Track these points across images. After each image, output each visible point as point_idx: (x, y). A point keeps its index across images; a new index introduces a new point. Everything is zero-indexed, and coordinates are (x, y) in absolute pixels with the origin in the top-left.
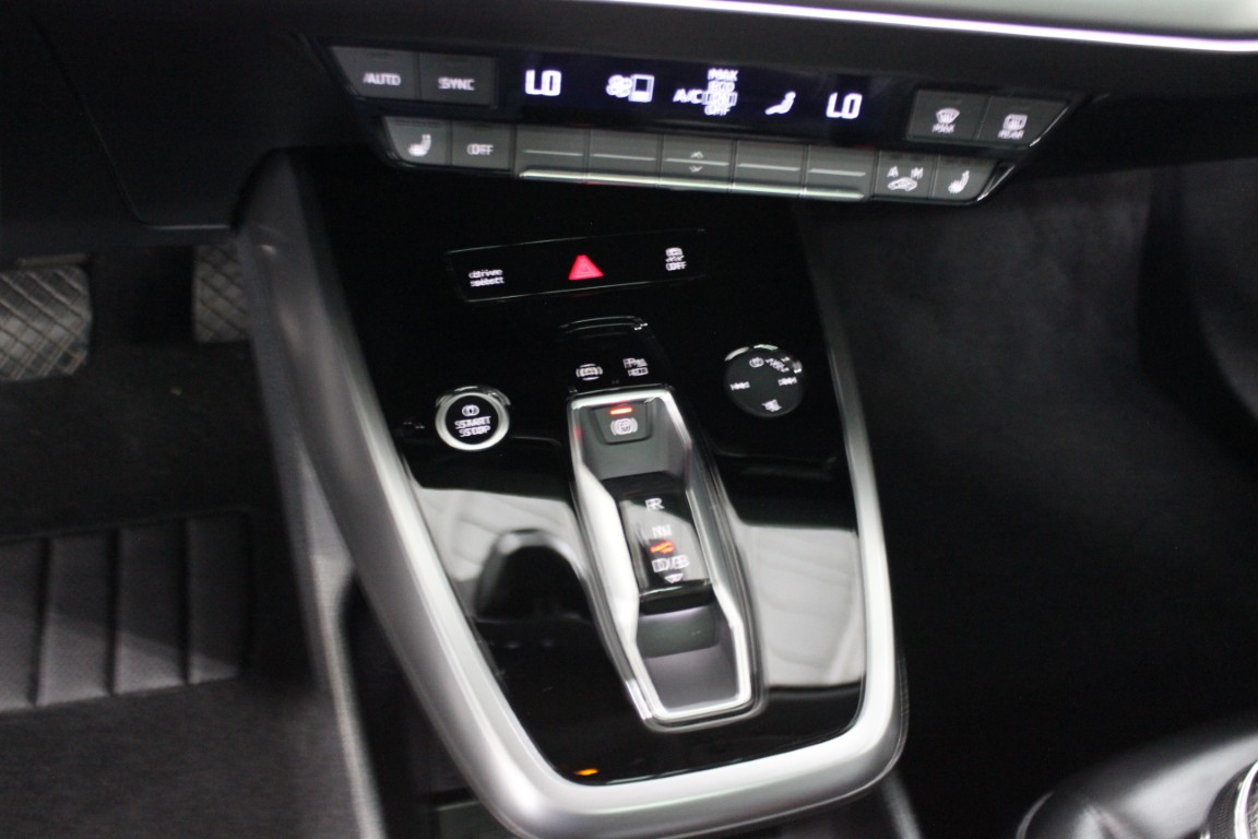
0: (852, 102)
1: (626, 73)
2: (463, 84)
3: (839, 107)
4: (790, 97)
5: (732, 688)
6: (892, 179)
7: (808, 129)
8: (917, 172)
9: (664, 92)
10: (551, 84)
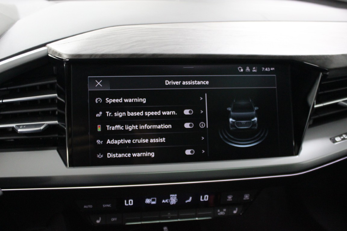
0: (206, 197)
1: (149, 198)
2: (109, 206)
3: (203, 198)
4: (191, 198)
6: (219, 212)
7: (197, 205)
8: (225, 210)
10: (131, 202)
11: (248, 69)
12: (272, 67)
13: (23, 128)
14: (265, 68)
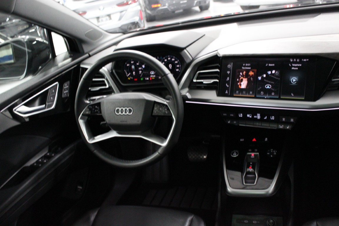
0: (273, 117)
1: (249, 114)
2: (233, 115)
4: (266, 117)
5: (254, 183)
6: (280, 126)
7: (269, 121)
8: (283, 126)
9: (253, 116)
10: (241, 115)
11: (295, 60)
12: (307, 59)
13: (206, 82)
14: (304, 59)
